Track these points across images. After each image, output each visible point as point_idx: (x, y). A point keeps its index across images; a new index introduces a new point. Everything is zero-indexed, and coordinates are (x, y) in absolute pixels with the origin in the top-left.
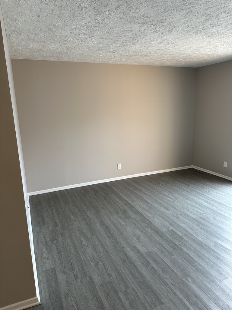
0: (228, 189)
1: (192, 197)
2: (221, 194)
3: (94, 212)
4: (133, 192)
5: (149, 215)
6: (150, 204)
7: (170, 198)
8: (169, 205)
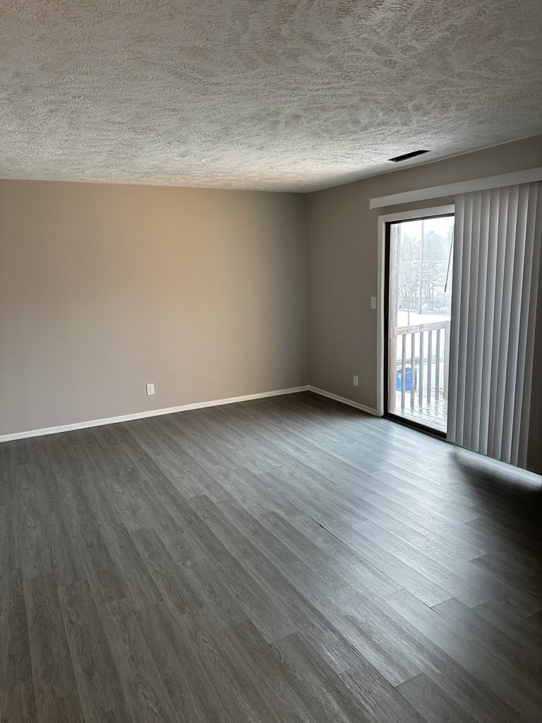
0: (350, 426)
1: (274, 441)
2: (329, 435)
3: (71, 474)
4: (168, 437)
5: (176, 474)
6: (189, 456)
7: (233, 444)
8: (224, 455)
